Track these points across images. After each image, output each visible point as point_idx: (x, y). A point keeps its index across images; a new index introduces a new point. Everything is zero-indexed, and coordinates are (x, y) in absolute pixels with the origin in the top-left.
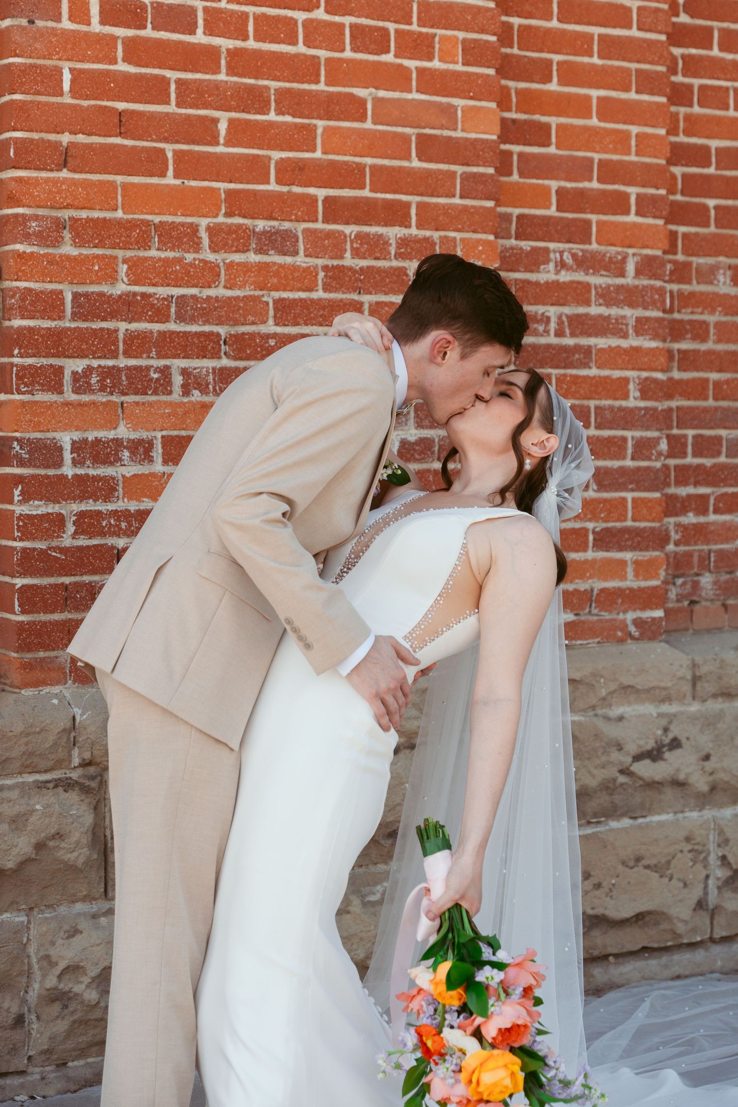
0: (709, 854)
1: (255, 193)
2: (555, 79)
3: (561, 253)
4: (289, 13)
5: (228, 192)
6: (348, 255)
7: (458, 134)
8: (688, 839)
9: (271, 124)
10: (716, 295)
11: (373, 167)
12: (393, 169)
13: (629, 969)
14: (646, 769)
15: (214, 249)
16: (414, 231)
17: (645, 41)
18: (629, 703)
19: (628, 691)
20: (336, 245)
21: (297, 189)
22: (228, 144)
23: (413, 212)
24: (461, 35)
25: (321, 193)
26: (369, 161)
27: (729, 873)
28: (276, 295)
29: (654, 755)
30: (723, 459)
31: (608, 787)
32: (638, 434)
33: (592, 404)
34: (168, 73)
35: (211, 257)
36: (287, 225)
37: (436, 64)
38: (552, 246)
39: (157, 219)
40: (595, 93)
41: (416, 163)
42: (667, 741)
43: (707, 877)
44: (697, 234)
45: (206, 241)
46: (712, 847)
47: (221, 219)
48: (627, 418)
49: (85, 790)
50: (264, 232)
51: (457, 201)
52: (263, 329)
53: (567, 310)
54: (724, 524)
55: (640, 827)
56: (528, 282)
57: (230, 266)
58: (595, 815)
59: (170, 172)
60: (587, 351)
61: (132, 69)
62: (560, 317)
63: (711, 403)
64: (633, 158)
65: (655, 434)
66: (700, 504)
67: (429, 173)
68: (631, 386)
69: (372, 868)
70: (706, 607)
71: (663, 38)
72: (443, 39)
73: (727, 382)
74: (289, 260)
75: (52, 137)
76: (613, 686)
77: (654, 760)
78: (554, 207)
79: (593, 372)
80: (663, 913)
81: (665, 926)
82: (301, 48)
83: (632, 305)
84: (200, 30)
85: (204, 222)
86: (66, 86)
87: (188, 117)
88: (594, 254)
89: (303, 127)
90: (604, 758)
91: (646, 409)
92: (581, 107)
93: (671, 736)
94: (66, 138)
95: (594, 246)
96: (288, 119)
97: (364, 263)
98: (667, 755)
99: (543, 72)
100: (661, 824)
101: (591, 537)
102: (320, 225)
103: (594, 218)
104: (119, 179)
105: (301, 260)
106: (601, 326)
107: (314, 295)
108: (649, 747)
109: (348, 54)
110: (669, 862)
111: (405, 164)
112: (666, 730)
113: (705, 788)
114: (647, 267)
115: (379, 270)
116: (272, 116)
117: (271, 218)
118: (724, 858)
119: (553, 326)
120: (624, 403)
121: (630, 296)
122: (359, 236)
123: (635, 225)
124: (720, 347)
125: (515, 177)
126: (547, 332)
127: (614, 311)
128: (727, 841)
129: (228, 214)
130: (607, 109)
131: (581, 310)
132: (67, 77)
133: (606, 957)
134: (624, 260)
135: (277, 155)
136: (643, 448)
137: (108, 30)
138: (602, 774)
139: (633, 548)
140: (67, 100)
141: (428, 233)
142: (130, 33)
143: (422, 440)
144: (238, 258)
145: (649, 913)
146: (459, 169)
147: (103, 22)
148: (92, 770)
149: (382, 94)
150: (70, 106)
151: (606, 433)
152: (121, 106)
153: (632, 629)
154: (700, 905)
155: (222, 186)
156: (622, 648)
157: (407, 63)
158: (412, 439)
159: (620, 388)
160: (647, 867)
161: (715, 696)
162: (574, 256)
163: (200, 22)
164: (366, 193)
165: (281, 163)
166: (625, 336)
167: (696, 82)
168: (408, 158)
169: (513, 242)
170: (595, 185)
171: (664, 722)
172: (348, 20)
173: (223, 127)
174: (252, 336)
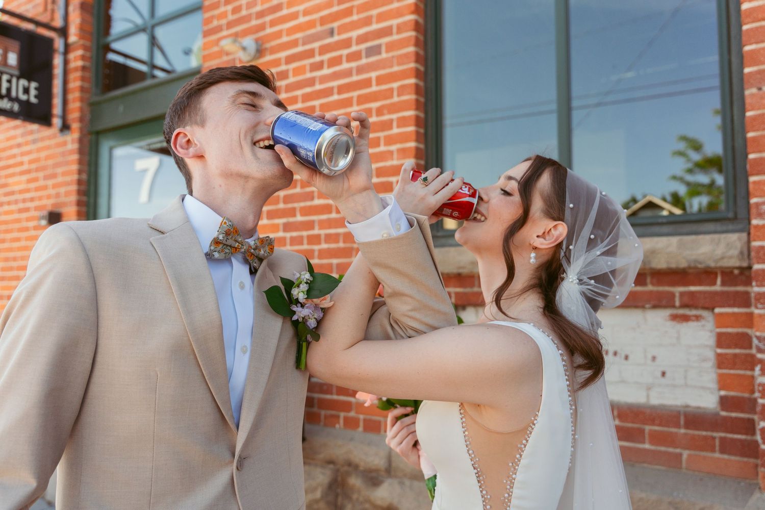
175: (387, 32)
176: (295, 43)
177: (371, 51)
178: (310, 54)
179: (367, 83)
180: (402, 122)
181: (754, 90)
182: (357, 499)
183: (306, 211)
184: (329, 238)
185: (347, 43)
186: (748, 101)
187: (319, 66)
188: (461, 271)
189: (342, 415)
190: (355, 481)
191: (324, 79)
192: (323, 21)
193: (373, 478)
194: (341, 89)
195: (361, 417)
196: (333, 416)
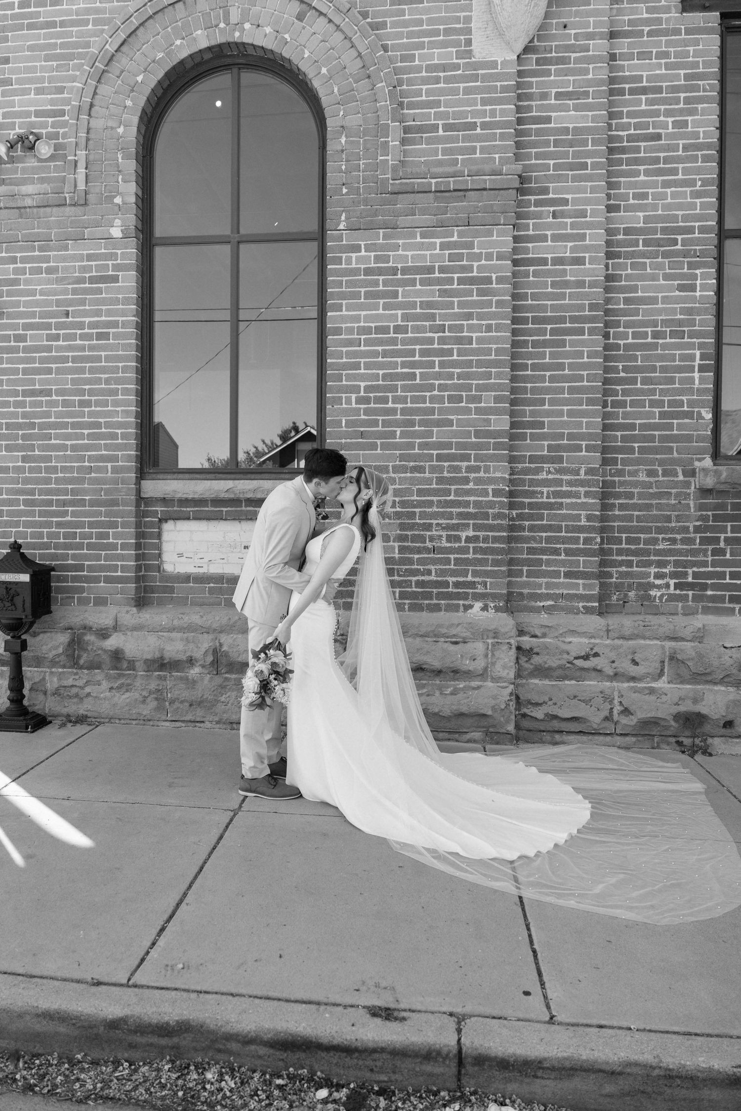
0: (613, 699)
1: (409, 454)
2: (547, 404)
3: (549, 468)
4: (424, 394)
5: (400, 454)
6: (445, 472)
7: (492, 428)
8: (601, 692)
9: (416, 430)
10: (638, 481)
11: (456, 442)
12: (464, 442)
13: (572, 737)
14: (580, 663)
15: (394, 473)
16: (472, 463)
17: (590, 386)
18: (575, 637)
19: (573, 632)
20: (441, 469)
21: (425, 452)
22: (399, 438)
23: (472, 456)
24: (493, 393)
25: (435, 452)
26: (454, 440)
27: (623, 709)
28: (417, 487)
29: (586, 657)
30: (641, 546)
31: (561, 667)
32: (585, 535)
33: (563, 524)
34: (378, 418)
35: (393, 475)
36: (422, 463)
37: (483, 405)
38: (545, 465)
39: (374, 464)
40: (565, 408)
41: (474, 440)
42: (592, 653)
43: (612, 709)
44: (628, 457)
45: (391, 470)
46: (616, 697)
47: (397, 463)
48: (581, 529)
49: (341, 643)
50: (413, 466)
51: (491, 452)
52: (412, 498)
53: (552, 489)
54: (642, 571)
55: (579, 685)
56: (534, 479)
57: (400, 478)
58: (558, 678)
59: (379, 449)
60: (562, 503)
61: (366, 417)
62: (548, 492)
63: (635, 523)
64: (584, 431)
65: (595, 535)
66: (629, 564)
67: (479, 443)
68: (582, 517)
69: (448, 683)
70: (632, 605)
71: (601, 384)
72: (486, 396)
73: (644, 515)
74: (422, 475)
75: (339, 441)
76: (565, 630)
77: (585, 660)
78: (546, 451)
79: (565, 511)
80: (585, 719)
81: (588, 724)
82: (428, 405)
83: (582, 486)
84: (390, 403)
85: (391, 464)
86: (343, 425)
87: (385, 431)
88: (564, 468)
89: (428, 430)
90: (560, 657)
91: (589, 526)
92: (560, 413)
93: (594, 651)
94: (343, 441)
95: (565, 465)
96: (423, 428)
97: (452, 475)
98: (591, 659)
99: (542, 402)
100: (590, 685)
101: (562, 574)
102: (435, 463)
103: (565, 454)
104: (361, 452)
105: (427, 475)
106: (568, 495)
107: (432, 487)
108: (582, 654)
109: (446, 405)
110: (591, 700)
111: (470, 440)
112: (592, 649)
113: (612, 674)
114: (589, 472)
115: (457, 477)
116: (417, 428)
117: (415, 462)
118: (621, 702)
119: (545, 495)
120: (579, 524)
121: (582, 483)
122: (449, 466)
123: (584, 455)
124: (640, 502)
125: (528, 441)
126: (542, 497)
127: (574, 489)
128: (622, 696)
129: (400, 461)
130: (571, 413)
131: (559, 489)
132: (344, 422)
133: (562, 732)
134: (579, 469)
135: (418, 441)
136: (587, 541)
137: (358, 406)
138: (560, 662)
139: (582, 579)
140: (344, 429)
141: (478, 464)
142: (366, 406)
143: (474, 536)
144: (403, 475)
145: (581, 718)
146: (492, 441)
147: (356, 404)
148: (344, 637)
149: (459, 417)
150: (346, 431)
151: (569, 535)
152: (362, 429)
153: (582, 609)
154: (606, 719)
155: (398, 452)
156: (577, 616)
157: (470, 405)
158: (471, 535)
159: (578, 518)
160: (580, 700)
161: (618, 638)
162: (555, 469)
163: (390, 400)
164: (453, 451)
165: (419, 443)
166: (580, 498)
167: (628, 399)
168: (471, 438)
169: (527, 465)
170: (565, 442)
171: (591, 646)
172: (446, 393)
173: (398, 433)
174: (408, 501)
175: (115, 325)
176: (33, 315)
177: (100, 336)
178: (48, 326)
179: (98, 359)
180: (126, 392)
181: (330, 407)
182: (92, 649)
183: (43, 448)
184: (64, 469)
185: (81, 326)
186: (327, 412)
187: (57, 338)
188: (165, 496)
189: (76, 596)
190: (90, 638)
191: (59, 349)
192: (58, 303)
193: (104, 634)
194: (75, 359)
195: (92, 596)
196: (68, 597)
